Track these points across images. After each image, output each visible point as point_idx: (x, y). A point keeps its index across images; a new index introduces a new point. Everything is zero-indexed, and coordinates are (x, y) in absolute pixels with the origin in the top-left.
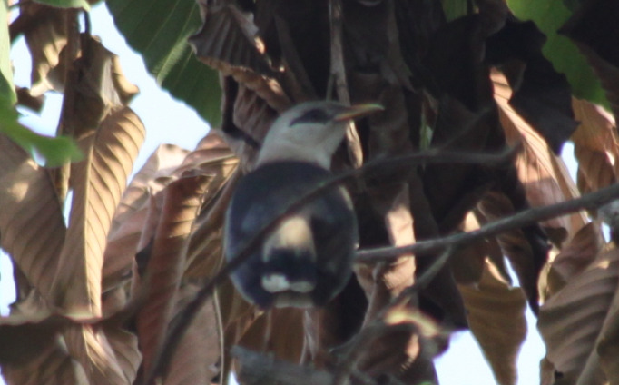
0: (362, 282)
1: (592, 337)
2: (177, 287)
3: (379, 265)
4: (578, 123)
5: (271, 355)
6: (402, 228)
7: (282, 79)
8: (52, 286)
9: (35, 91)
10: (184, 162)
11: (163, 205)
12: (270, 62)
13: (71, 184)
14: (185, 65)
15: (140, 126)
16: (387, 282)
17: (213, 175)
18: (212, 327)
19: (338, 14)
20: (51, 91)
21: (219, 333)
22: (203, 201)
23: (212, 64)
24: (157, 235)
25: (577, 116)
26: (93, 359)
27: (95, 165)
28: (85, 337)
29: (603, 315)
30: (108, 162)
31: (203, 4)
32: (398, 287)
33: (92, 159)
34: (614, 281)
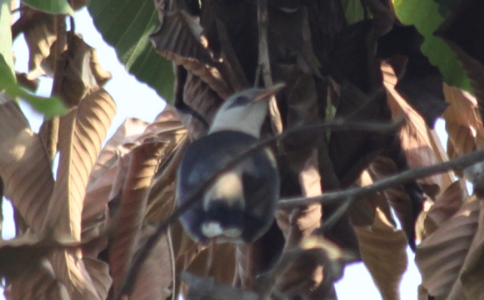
0: (280, 223)
1: (457, 269)
2: (140, 228)
3: (294, 211)
4: (447, 105)
5: (212, 279)
6: (312, 183)
7: (221, 68)
8: (43, 227)
9: (31, 76)
10: (145, 132)
11: (129, 164)
12: (212, 55)
13: (59, 148)
15: (112, 103)
16: (300, 225)
17: (168, 142)
18: (166, 259)
19: (264, 18)
20: (44, 75)
21: (171, 264)
22: (160, 162)
23: (167, 55)
24: (125, 187)
25: (447, 100)
26: (74, 281)
27: (78, 133)
28: (68, 265)
29: (465, 252)
30: (87, 130)
31: (162, 10)
32: (308, 229)
33: (74, 128)
34: (474, 226)
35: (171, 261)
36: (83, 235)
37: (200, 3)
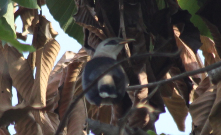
0: (130, 96)
1: (208, 114)
2: (72, 98)
3: (136, 91)
4: (202, 44)
6: (143, 79)
7: (103, 29)
8: (30, 99)
9: (24, 34)
10: (74, 57)
11: (67, 71)
12: (100, 24)
13: (36, 65)
14: (73, 25)
15: (58, 45)
16: (139, 97)
17: (84, 61)
18: (83, 112)
19: (122, 8)
20: (29, 34)
21: (86, 114)
22: (80, 70)
23: (80, 24)
24: (65, 82)
25: (202, 42)
27: (44, 58)
28: (41, 115)
29: (211, 107)
30: (48, 57)
31: (78, 5)
33: (42, 56)
34: (215, 96)
35: (86, 112)
36: (47, 102)
37: (94, 1)
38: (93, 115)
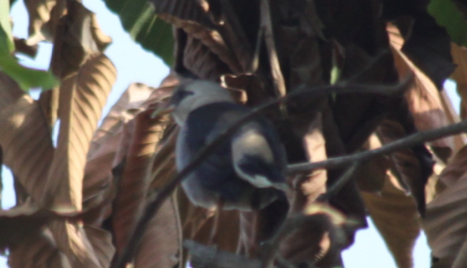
2: (145, 195)
3: (298, 177)
4: (456, 66)
5: (215, 247)
6: (316, 147)
7: (222, 30)
9: (31, 42)
10: (150, 97)
11: (133, 131)
12: (212, 18)
13: (60, 114)
15: (113, 69)
16: (304, 190)
18: (172, 226)
20: (44, 41)
21: (178, 232)
22: (165, 127)
23: (166, 19)
24: (129, 154)
25: (456, 61)
26: (75, 251)
27: (77, 99)
28: (69, 234)
30: (87, 96)
32: (313, 194)
33: (74, 94)
35: (177, 228)
36: (85, 204)
38: (193, 234)
